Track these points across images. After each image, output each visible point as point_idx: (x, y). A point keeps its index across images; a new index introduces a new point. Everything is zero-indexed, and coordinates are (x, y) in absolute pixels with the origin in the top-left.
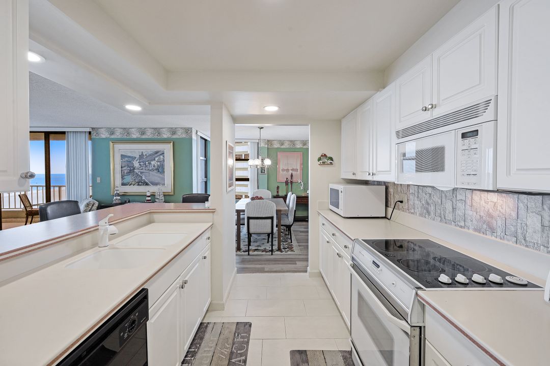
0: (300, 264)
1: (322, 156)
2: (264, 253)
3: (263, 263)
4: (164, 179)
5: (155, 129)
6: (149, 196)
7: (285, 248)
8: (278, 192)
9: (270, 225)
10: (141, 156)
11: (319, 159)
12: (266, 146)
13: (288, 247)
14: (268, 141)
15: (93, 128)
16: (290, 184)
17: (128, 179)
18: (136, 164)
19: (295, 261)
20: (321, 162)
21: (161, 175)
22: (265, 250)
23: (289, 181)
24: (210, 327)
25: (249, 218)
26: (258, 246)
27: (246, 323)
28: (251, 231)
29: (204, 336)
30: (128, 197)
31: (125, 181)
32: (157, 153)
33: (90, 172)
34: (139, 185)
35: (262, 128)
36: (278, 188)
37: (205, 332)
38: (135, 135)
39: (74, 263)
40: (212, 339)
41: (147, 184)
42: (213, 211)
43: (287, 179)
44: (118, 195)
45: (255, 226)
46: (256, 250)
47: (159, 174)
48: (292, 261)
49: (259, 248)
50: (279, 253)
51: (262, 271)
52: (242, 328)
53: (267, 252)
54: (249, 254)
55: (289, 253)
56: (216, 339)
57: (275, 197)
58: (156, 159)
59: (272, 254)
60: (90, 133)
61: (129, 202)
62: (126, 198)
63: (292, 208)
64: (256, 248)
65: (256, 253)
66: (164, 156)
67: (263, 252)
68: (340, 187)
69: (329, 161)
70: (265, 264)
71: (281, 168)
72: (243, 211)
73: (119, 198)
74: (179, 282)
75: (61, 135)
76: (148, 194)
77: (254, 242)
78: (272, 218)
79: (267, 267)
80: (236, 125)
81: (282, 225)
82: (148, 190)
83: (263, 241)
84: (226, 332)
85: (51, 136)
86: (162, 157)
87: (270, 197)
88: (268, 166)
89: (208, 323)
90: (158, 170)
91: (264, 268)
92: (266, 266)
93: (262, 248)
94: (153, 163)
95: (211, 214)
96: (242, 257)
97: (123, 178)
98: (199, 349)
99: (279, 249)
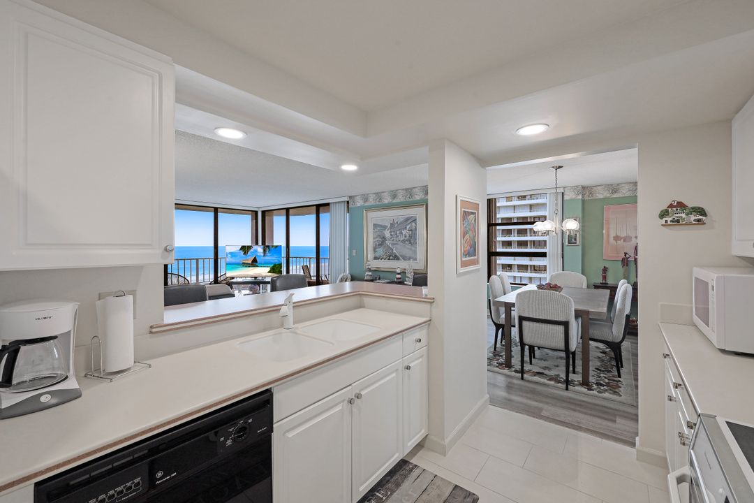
0: (622, 424)
1: (671, 206)
2: (552, 383)
3: (544, 400)
4: (415, 252)
5: (407, 190)
6: (399, 274)
7: (601, 385)
8: (604, 278)
9: (562, 336)
10: (392, 225)
11: (664, 214)
12: (580, 197)
13: (608, 385)
14: (583, 188)
15: (350, 197)
16: (632, 264)
17: (380, 251)
18: (387, 234)
19: (615, 416)
20: (669, 219)
21: (413, 248)
22: (556, 379)
23: (632, 259)
24: (416, 472)
25: (521, 319)
26: (545, 368)
27: (470, 493)
28: (527, 340)
29: (403, 482)
30: (377, 273)
31: (377, 255)
32: (407, 220)
33: (348, 245)
34: (389, 259)
35: (560, 167)
36: (605, 270)
37: (406, 476)
38: (387, 200)
39: (251, 341)
40: (410, 492)
41: (398, 259)
42: (431, 302)
43: (626, 254)
44: (369, 270)
45: (534, 334)
46: (538, 373)
47: (409, 246)
48: (608, 414)
49: (546, 372)
50: (584, 390)
51: (536, 413)
52: (459, 499)
53: (559, 382)
54: (522, 378)
55: (607, 395)
56: (416, 496)
57: (597, 287)
58: (408, 227)
59: (567, 389)
60: (348, 202)
61: (379, 279)
62: (376, 275)
63: (622, 310)
64: (541, 371)
65: (536, 378)
66: (416, 224)
67: (550, 380)
68: (711, 276)
69: (693, 218)
70: (547, 403)
71: (613, 234)
72: (513, 305)
73: (370, 273)
74: (349, 393)
75: (325, 207)
76: (398, 271)
77: (541, 359)
78: (566, 324)
79: (548, 410)
80: (487, 168)
81: (591, 339)
82: (398, 266)
83: (559, 360)
84: (433, 493)
85: (321, 209)
86: (413, 224)
87: (585, 285)
88: (570, 231)
89: (416, 466)
90: (409, 241)
91: (541, 409)
92: (545, 407)
93: (552, 373)
94: (404, 232)
95: (427, 306)
96: (509, 380)
97: (375, 250)
98: (388, 498)
99: (585, 383)
